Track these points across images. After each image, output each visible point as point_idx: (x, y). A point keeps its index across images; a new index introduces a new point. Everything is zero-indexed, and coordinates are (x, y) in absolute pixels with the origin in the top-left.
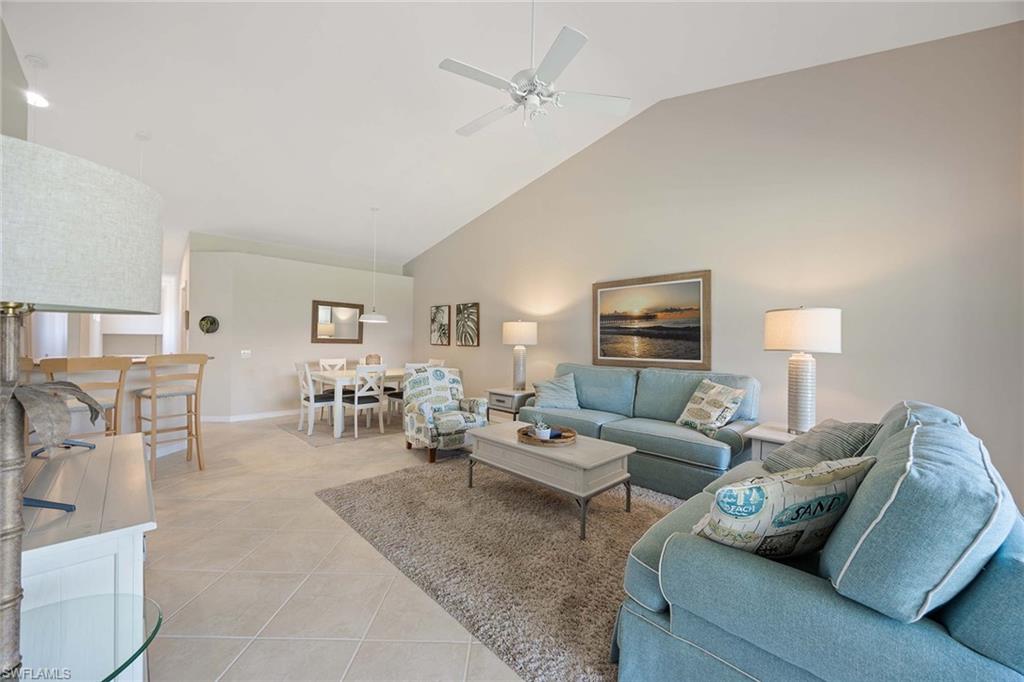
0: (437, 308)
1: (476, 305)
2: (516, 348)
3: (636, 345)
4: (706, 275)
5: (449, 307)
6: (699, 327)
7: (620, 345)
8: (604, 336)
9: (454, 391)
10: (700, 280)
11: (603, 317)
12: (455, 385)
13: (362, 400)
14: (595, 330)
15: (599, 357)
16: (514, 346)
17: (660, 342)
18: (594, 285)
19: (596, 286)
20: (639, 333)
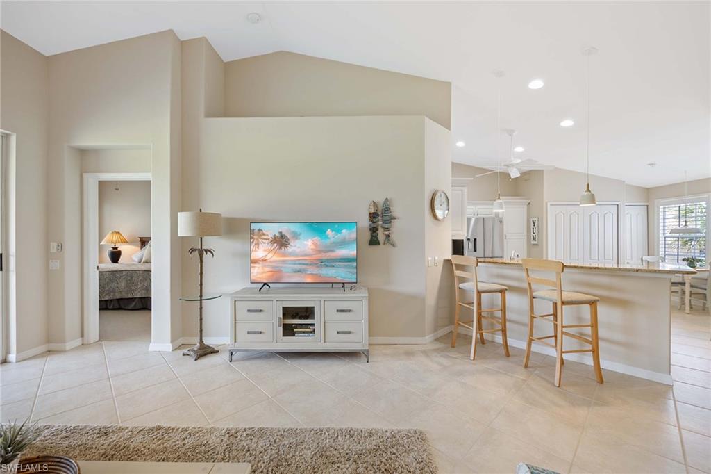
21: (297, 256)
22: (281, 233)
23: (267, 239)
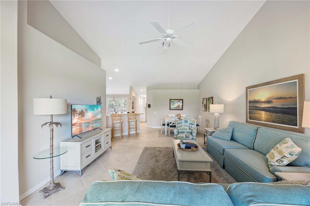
0: (204, 99)
1: (212, 98)
2: (215, 114)
3: (263, 115)
4: (301, 78)
5: (206, 98)
6: (297, 108)
7: (257, 115)
8: (250, 110)
9: (190, 127)
10: (297, 80)
11: (250, 102)
12: (191, 125)
13: (171, 126)
14: (247, 108)
15: (249, 120)
16: (214, 113)
17: (274, 115)
18: (246, 88)
19: (247, 88)
20: (264, 109)
21: (87, 120)
22: (82, 110)
23: (77, 113)
